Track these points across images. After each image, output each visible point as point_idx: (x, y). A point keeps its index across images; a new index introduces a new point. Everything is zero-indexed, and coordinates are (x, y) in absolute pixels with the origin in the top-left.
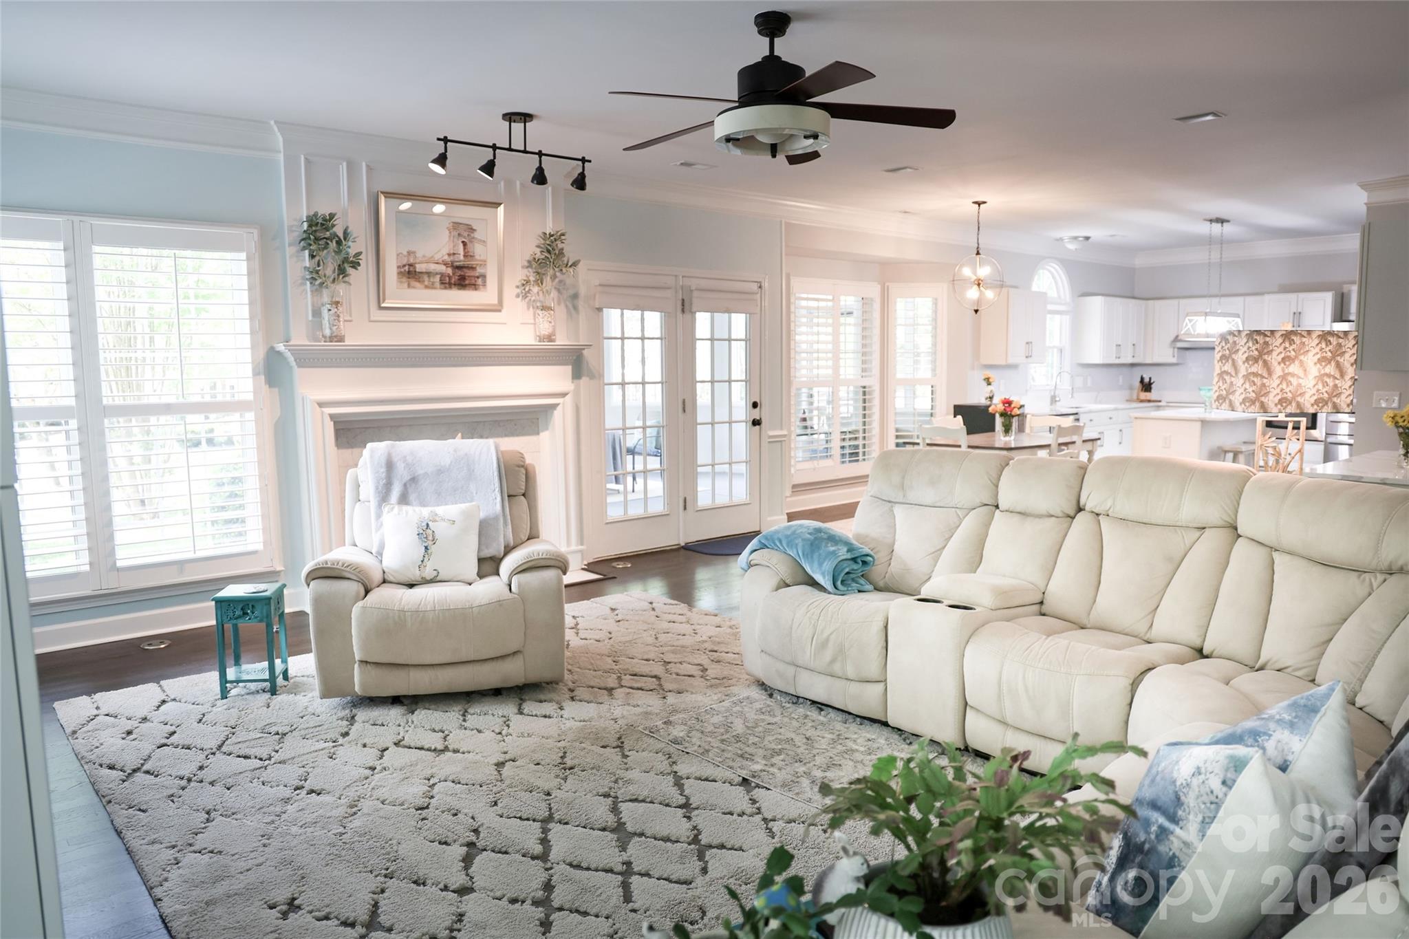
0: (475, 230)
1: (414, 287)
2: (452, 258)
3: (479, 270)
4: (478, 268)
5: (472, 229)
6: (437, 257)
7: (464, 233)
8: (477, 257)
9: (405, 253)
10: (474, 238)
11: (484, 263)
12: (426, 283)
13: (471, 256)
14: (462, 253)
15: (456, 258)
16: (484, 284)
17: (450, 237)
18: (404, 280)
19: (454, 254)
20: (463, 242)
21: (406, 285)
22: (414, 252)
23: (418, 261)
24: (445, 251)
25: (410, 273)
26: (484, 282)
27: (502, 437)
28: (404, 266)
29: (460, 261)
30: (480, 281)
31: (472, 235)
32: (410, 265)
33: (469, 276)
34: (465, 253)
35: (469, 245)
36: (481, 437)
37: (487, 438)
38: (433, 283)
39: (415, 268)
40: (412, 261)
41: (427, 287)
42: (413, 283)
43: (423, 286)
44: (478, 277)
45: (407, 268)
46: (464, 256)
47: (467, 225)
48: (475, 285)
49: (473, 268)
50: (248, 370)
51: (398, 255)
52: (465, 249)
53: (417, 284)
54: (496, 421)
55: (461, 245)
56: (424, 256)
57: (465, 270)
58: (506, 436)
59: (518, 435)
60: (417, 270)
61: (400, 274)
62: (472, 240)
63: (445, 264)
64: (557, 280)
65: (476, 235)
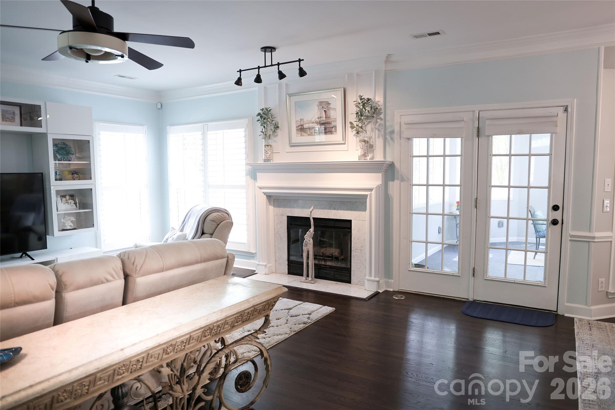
0: (330, 104)
1: (303, 136)
2: (320, 119)
3: (333, 124)
4: (332, 123)
5: (329, 103)
6: (313, 120)
7: (325, 106)
8: (332, 117)
9: (299, 120)
10: (330, 108)
11: (335, 120)
12: (308, 133)
13: (329, 117)
14: (324, 117)
15: (321, 119)
16: (336, 131)
17: (318, 109)
18: (299, 132)
19: (321, 117)
20: (325, 111)
21: (300, 135)
22: (303, 119)
23: (304, 123)
24: (316, 116)
25: (302, 129)
26: (336, 129)
27: (345, 210)
28: (299, 126)
29: (323, 121)
30: (333, 130)
31: (329, 107)
32: (301, 125)
33: (328, 128)
34: (326, 116)
35: (328, 112)
36: (335, 209)
37: (337, 210)
38: (311, 133)
39: (303, 126)
40: (302, 123)
41: (309, 135)
42: (303, 134)
43: (307, 135)
44: (332, 128)
45: (300, 127)
46: (325, 118)
47: (326, 102)
48: (331, 132)
49: (330, 123)
50: (244, 173)
51: (296, 122)
52: (325, 114)
53: (305, 134)
54: (343, 202)
55: (324, 112)
56: (307, 120)
57: (326, 125)
58: (347, 210)
59: (354, 210)
60: (304, 127)
61: (297, 130)
62: (329, 109)
63: (316, 123)
64: (378, 124)
65: (331, 106)
